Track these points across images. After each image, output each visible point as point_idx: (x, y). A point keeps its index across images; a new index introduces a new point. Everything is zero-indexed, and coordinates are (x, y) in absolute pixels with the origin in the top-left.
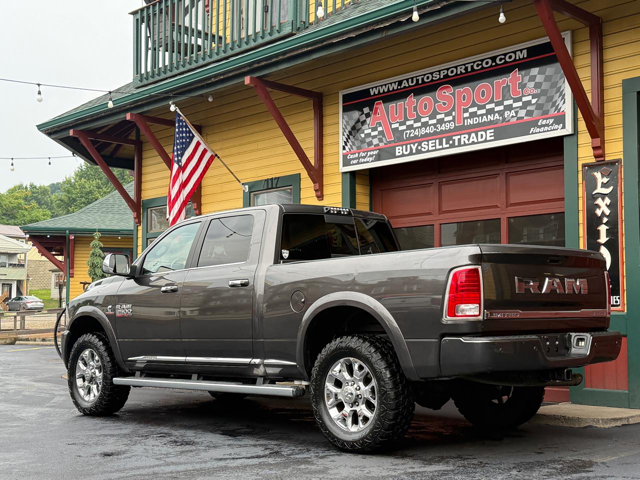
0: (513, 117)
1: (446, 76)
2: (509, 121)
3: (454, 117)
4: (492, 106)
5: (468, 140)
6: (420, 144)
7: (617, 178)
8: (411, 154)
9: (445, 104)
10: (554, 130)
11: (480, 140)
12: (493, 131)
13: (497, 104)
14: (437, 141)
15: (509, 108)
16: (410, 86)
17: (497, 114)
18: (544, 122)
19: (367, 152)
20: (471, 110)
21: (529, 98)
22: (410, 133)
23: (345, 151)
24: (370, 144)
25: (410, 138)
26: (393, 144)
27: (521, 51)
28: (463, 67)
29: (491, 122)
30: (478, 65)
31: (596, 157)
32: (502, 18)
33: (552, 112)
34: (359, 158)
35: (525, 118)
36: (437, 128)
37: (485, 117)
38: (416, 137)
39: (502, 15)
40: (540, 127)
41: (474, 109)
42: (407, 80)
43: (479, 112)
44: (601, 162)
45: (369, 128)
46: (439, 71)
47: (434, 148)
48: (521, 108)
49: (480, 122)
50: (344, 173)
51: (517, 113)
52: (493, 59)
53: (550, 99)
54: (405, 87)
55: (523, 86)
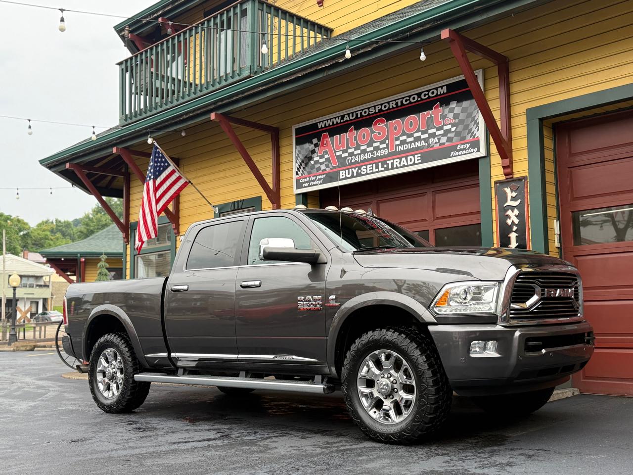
0: (436, 143)
1: (380, 110)
2: (433, 146)
3: (387, 145)
4: (419, 134)
5: (400, 163)
6: (360, 168)
7: (524, 192)
8: (353, 176)
9: (380, 134)
10: (470, 153)
11: (409, 163)
12: (420, 155)
13: (423, 133)
14: (374, 165)
15: (433, 135)
16: (350, 120)
17: (423, 141)
18: (462, 147)
19: (316, 176)
20: (402, 138)
21: (449, 127)
22: (352, 159)
23: (298, 176)
24: (319, 169)
25: (351, 164)
26: (337, 169)
27: (442, 87)
28: (394, 102)
29: (418, 148)
30: (406, 101)
31: (506, 175)
32: (423, 57)
33: (469, 138)
34: (309, 182)
35: (447, 144)
36: (374, 155)
37: (413, 144)
38: (356, 162)
39: (423, 54)
40: (458, 151)
41: (405, 137)
42: (348, 115)
43: (409, 140)
44: (510, 178)
45: (318, 156)
46: (375, 106)
47: (372, 171)
48: (443, 135)
49: (409, 148)
50: (298, 195)
51: (439, 139)
52: (419, 95)
53: (466, 127)
54: (346, 121)
55: (444, 117)
